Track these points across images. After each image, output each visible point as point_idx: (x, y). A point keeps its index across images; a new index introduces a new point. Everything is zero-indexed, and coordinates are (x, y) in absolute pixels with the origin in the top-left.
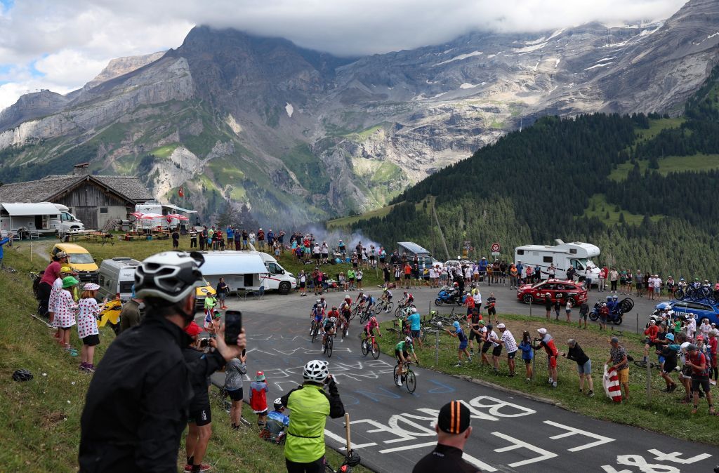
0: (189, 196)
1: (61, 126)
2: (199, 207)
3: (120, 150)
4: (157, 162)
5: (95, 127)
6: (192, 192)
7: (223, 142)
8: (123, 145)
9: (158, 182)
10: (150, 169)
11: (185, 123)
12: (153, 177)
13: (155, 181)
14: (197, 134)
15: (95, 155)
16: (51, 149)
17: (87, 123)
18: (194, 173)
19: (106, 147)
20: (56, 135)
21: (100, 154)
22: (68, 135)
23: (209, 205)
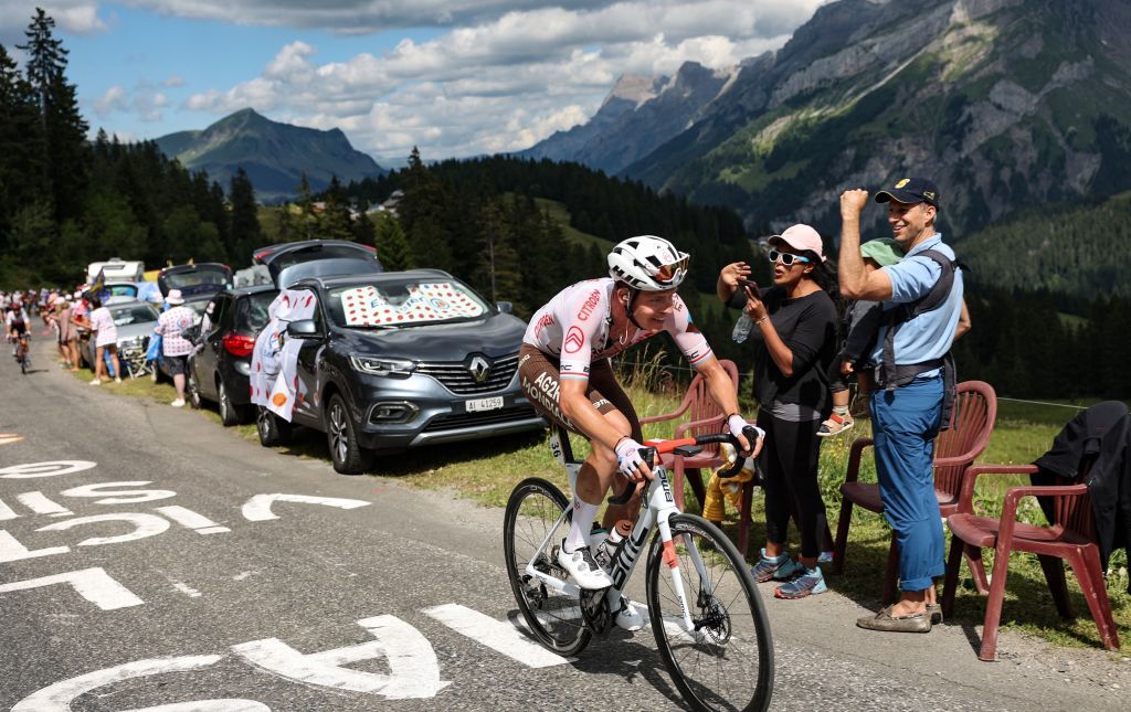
0: (1011, 147)
1: (858, 60)
2: (1025, 162)
3: (925, 91)
4: (969, 104)
5: (898, 58)
6: (1017, 142)
7: (1072, 63)
8: (930, 83)
9: (970, 130)
10: (961, 114)
11: (1016, 41)
12: (964, 124)
13: (966, 129)
14: (1033, 56)
15: (893, 101)
16: (845, 91)
17: (889, 53)
18: (1022, 114)
19: (907, 89)
20: (852, 72)
21: (898, 100)
22: (866, 71)
23: (1039, 159)
